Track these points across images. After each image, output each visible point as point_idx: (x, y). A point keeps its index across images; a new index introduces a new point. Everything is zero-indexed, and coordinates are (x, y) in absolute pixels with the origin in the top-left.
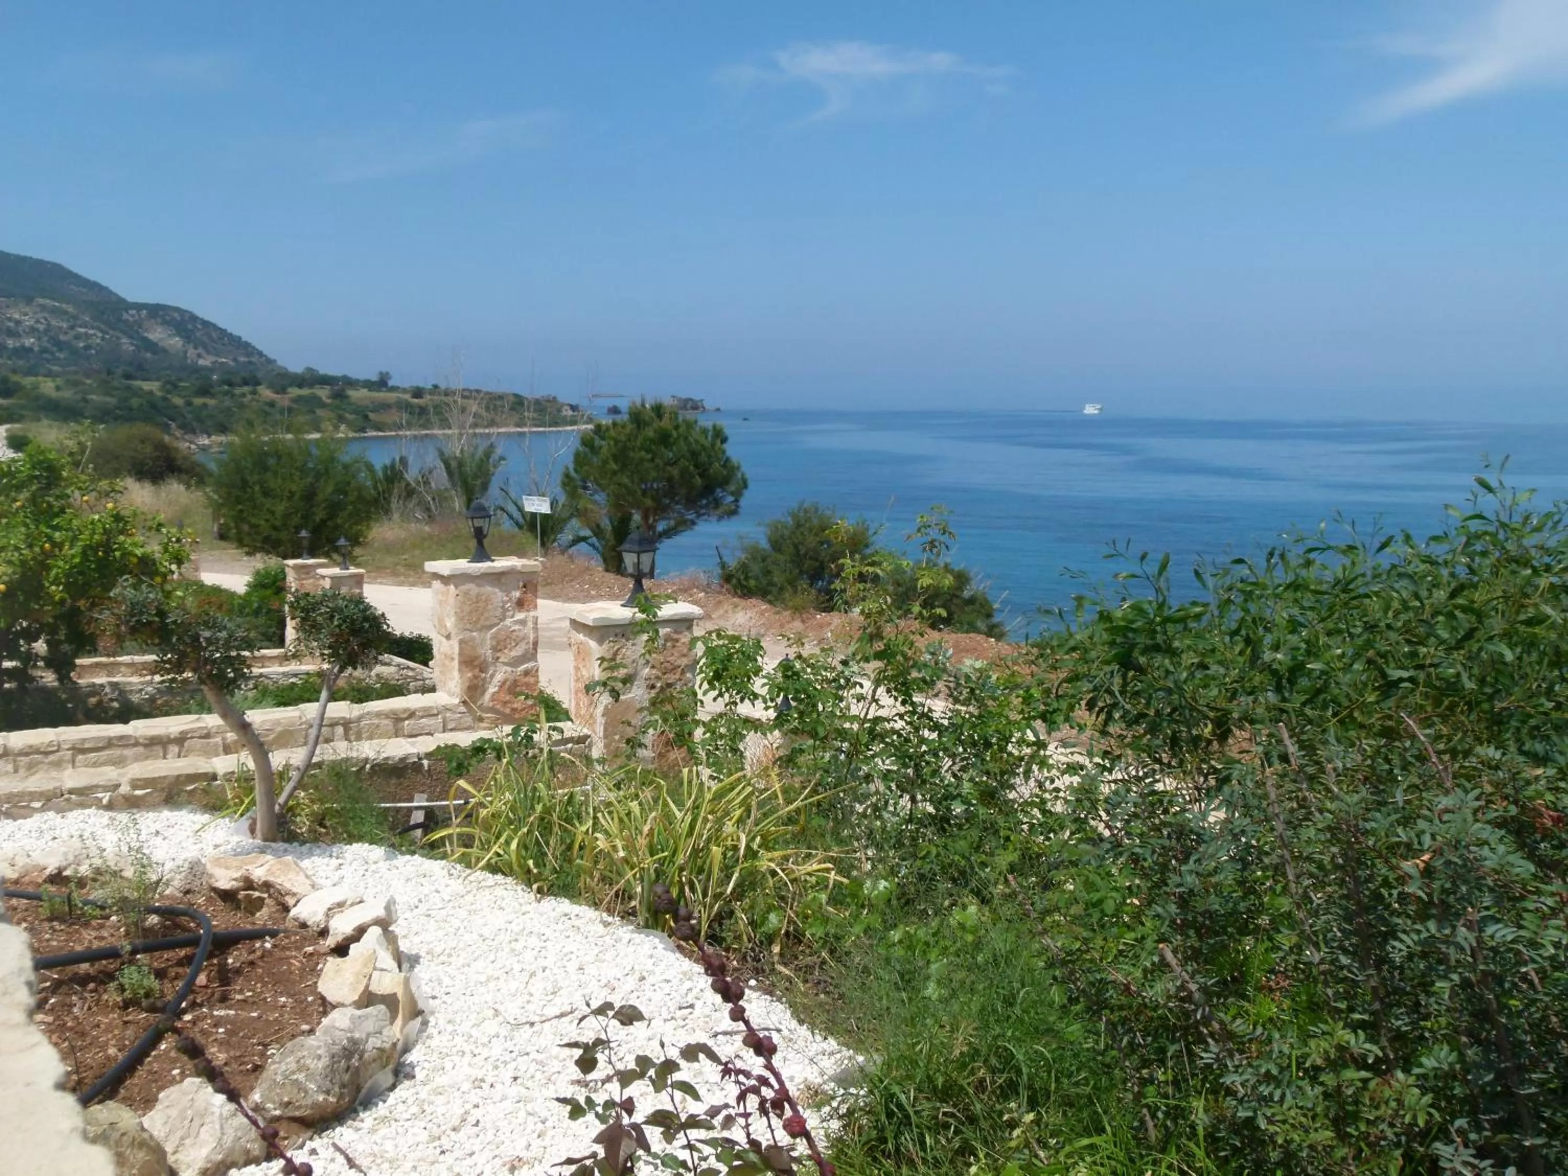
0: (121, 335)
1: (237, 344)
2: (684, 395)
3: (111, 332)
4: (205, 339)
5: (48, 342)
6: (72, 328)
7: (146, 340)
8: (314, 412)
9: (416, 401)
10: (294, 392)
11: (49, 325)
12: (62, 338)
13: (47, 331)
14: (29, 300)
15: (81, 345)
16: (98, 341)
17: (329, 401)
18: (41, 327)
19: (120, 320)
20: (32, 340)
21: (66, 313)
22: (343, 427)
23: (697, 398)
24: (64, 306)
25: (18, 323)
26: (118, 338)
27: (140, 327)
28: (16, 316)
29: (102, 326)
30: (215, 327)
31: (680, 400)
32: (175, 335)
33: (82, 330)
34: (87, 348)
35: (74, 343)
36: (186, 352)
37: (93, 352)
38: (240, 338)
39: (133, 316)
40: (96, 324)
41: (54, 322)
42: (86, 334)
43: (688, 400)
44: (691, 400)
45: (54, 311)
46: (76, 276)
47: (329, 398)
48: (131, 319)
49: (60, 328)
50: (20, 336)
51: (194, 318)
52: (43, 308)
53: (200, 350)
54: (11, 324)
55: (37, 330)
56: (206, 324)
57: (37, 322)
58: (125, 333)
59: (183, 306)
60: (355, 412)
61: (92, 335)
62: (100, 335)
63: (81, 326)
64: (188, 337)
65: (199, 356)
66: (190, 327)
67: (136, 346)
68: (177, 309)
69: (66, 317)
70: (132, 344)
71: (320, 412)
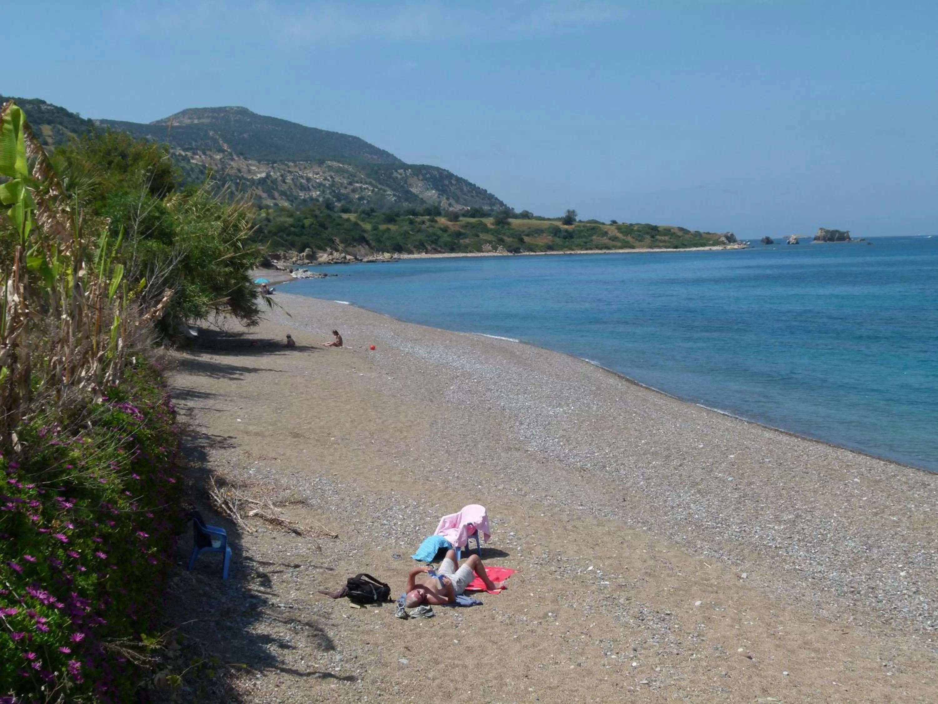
0: (387, 189)
1: (482, 193)
2: (831, 228)
3: (380, 186)
4: (458, 192)
5: (330, 193)
6: (350, 183)
7: (408, 192)
8: (478, 236)
9: (566, 227)
10: (464, 220)
11: (333, 181)
12: (343, 191)
13: (332, 185)
14: (321, 163)
15: (357, 196)
16: (370, 193)
17: (493, 227)
18: (327, 183)
19: (390, 177)
20: (318, 193)
21: (347, 171)
22: (500, 248)
23: (842, 229)
24: (346, 166)
25: (308, 179)
26: (385, 191)
27: (406, 183)
28: (310, 175)
29: (374, 182)
30: (466, 182)
31: (827, 232)
32: (432, 189)
33: (358, 185)
34: (361, 199)
35: (352, 195)
36: (440, 202)
37: (365, 202)
38: (486, 191)
39: (401, 174)
40: (368, 180)
41: (337, 179)
42: (361, 188)
43: (833, 233)
44: (837, 231)
45: (339, 171)
46: (371, 146)
47: (493, 224)
48: (399, 176)
49: (342, 184)
50: (310, 190)
51: (450, 176)
52: (330, 168)
53: (451, 200)
54: (303, 181)
55: (324, 186)
56: (459, 180)
57: (325, 179)
58: (390, 187)
59: (442, 166)
60: (512, 236)
61: (365, 189)
62: (371, 188)
63: (357, 182)
64: (443, 191)
65: (450, 205)
66: (446, 182)
67: (399, 197)
68: (438, 169)
69: (346, 175)
70: (394, 195)
71: (483, 236)
